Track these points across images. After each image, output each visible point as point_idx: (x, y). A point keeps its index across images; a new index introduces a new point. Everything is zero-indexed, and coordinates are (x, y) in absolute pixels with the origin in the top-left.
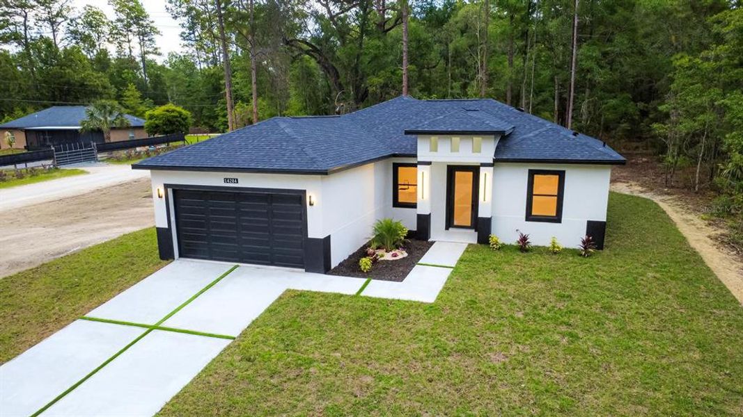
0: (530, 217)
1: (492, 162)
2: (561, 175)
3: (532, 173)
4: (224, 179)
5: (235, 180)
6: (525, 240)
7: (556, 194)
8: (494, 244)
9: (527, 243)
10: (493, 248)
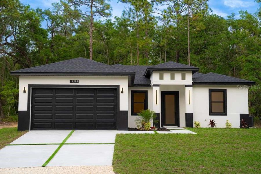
0: (211, 113)
1: (192, 84)
2: (224, 92)
3: (211, 91)
4: (70, 81)
5: (77, 81)
6: (212, 123)
7: (223, 101)
8: (198, 125)
9: (214, 124)
10: (197, 128)
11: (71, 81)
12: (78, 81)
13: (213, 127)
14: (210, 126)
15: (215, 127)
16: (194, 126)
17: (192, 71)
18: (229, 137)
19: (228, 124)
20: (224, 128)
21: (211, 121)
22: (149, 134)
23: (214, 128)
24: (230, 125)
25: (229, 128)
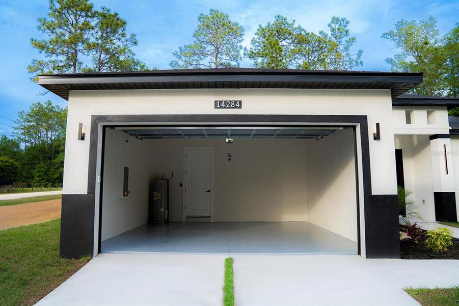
1: (448, 133)
4: (216, 102)
5: (236, 102)
11: (218, 105)
12: (240, 102)
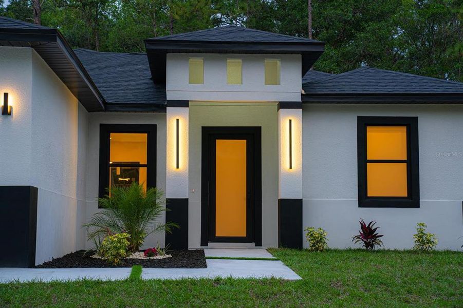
0: (365, 200)
1: (299, 99)
2: (411, 126)
3: (364, 124)
6: (369, 234)
7: (405, 158)
8: (318, 241)
9: (376, 237)
10: (317, 249)
13: (372, 246)
14: (361, 245)
15: (377, 247)
16: (307, 244)
17: (300, 55)
18: (434, 294)
19: (421, 237)
20: (409, 252)
21: (363, 226)
22: (99, 283)
23: (374, 251)
24: (429, 242)
25: (428, 252)
